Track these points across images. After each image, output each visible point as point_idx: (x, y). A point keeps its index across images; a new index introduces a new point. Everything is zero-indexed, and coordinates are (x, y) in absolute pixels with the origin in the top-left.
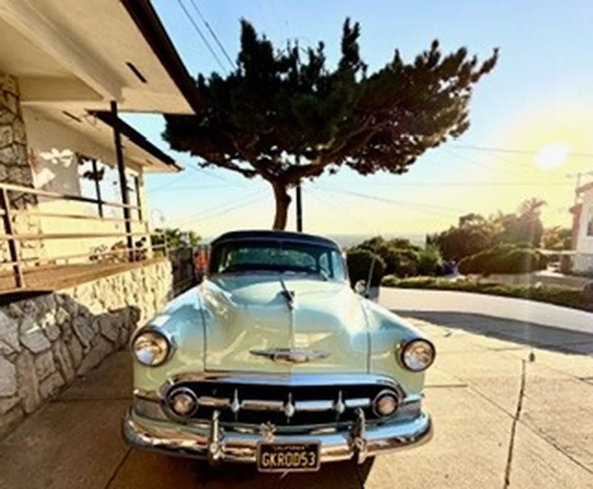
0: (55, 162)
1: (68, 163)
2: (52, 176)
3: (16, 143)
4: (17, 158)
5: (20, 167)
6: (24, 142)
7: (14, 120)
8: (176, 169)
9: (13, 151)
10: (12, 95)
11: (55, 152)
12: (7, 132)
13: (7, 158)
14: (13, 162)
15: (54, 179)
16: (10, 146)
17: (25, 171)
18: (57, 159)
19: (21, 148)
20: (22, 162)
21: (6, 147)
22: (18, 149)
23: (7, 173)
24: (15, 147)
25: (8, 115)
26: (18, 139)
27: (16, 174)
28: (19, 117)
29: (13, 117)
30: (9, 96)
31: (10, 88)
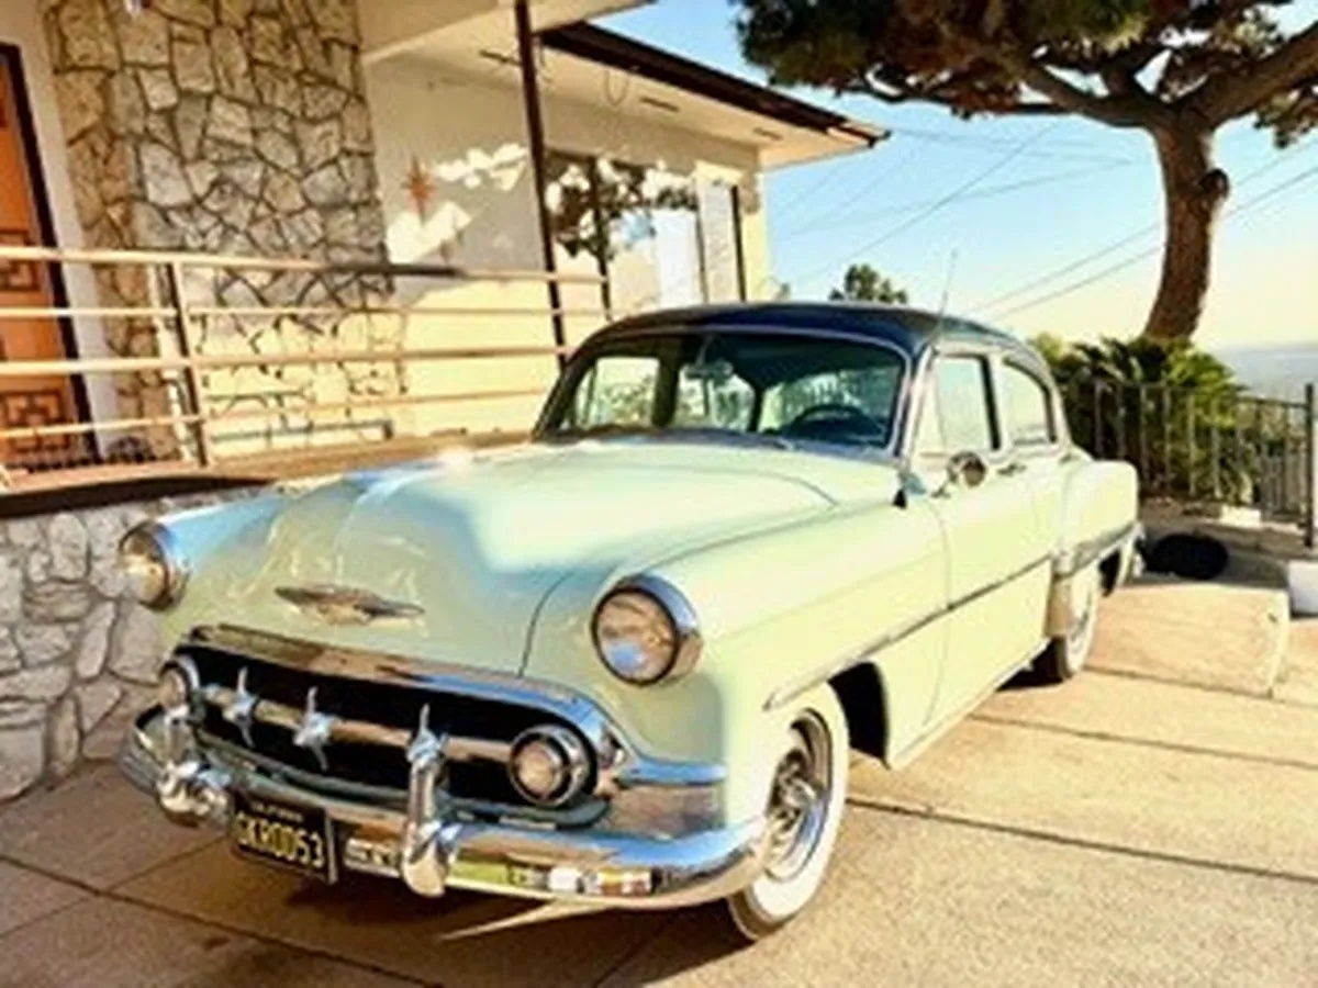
0: (473, 182)
1: (509, 179)
2: (464, 220)
3: (348, 153)
4: (348, 189)
5: (355, 207)
6: (366, 149)
7: (345, 105)
8: (864, 142)
9: (340, 174)
10: (342, 44)
11: (478, 159)
12: (328, 134)
13: (324, 191)
14: (338, 200)
15: (469, 227)
16: (334, 161)
17: (366, 216)
18: (481, 173)
19: (360, 162)
20: (360, 194)
21: (323, 166)
22: (352, 166)
23: (323, 226)
24: (344, 162)
25: (331, 97)
26: (351, 144)
27: (343, 226)
28: (357, 97)
29: (343, 96)
30: (336, 48)
31: (336, 30)
